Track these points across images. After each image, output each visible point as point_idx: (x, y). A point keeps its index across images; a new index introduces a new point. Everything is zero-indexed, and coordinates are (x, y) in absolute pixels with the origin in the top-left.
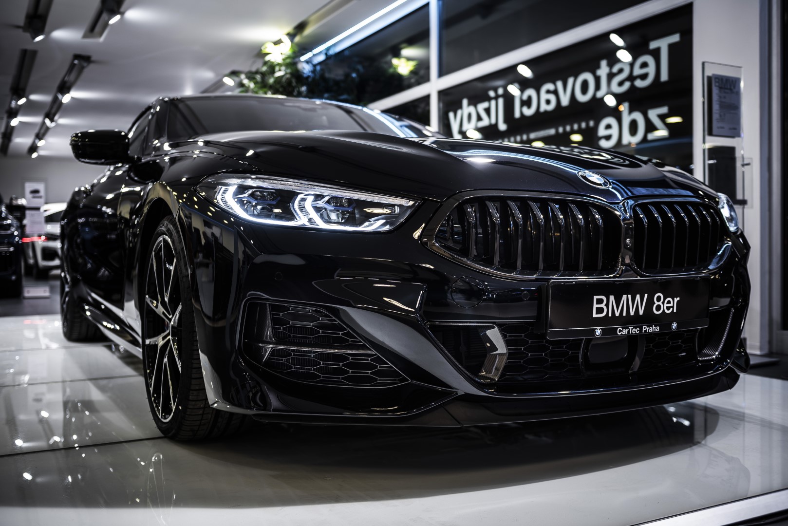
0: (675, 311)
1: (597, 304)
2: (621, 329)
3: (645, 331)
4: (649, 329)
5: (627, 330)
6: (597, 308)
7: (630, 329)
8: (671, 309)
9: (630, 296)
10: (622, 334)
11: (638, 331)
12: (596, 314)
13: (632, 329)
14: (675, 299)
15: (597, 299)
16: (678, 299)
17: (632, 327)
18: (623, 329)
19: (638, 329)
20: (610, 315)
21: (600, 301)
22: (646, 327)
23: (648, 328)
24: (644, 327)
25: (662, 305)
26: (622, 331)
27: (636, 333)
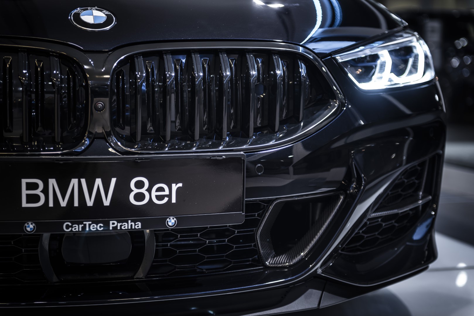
0: (174, 200)
1: (28, 189)
2: (70, 224)
3: (115, 228)
4: (121, 226)
5: (81, 226)
6: (28, 196)
7: (85, 225)
8: (166, 199)
9: (83, 181)
10: (72, 230)
11: (100, 227)
12: (28, 202)
13: (90, 225)
14: (174, 185)
15: (27, 184)
16: (180, 185)
17: (90, 223)
18: (73, 224)
19: (102, 225)
20: (51, 204)
21: (32, 186)
22: (116, 222)
23: (119, 225)
24: (111, 222)
25: (147, 195)
26: (72, 227)
27: (97, 230)
